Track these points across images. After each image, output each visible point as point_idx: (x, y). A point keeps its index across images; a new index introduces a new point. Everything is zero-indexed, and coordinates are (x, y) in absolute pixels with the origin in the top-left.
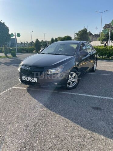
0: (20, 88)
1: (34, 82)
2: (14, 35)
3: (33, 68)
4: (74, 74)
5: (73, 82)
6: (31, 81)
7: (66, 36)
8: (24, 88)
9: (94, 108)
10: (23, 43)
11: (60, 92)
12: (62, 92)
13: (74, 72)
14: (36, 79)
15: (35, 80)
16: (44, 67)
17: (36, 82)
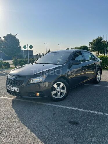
0: (8, 98)
1: (16, 91)
2: (27, 47)
3: (16, 77)
4: (62, 85)
5: (61, 93)
6: (13, 90)
7: (82, 46)
8: (11, 98)
9: (71, 122)
10: (39, 54)
11: (45, 104)
12: (47, 104)
13: (62, 82)
14: (18, 88)
15: (17, 90)
16: (25, 77)
17: (18, 91)
